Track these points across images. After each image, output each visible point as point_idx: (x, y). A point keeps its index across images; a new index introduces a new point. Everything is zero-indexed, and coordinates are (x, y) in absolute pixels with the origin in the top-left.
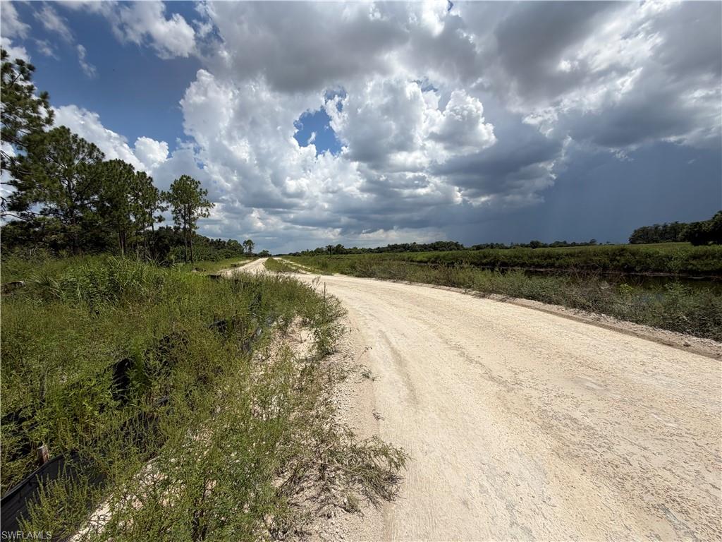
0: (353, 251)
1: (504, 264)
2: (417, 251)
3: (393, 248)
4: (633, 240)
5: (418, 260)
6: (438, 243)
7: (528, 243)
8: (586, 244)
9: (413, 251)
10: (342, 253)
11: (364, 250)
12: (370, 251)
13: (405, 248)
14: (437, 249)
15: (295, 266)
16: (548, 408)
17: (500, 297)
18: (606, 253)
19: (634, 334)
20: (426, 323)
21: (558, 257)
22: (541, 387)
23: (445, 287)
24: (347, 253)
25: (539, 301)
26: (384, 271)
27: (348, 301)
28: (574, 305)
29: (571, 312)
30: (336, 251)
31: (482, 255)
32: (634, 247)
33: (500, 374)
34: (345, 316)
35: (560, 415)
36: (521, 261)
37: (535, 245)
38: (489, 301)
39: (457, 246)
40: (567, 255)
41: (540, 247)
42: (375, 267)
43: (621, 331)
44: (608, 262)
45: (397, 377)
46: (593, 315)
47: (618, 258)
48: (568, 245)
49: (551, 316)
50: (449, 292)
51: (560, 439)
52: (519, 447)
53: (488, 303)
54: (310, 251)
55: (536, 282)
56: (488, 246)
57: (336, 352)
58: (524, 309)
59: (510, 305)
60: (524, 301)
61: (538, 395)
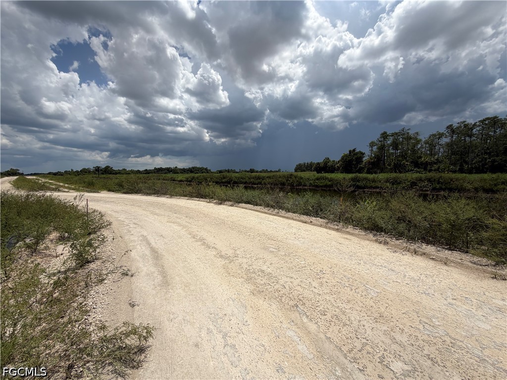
0: (123, 172)
1: (235, 183)
2: (178, 173)
3: (159, 171)
4: (296, 171)
5: (179, 179)
6: (193, 168)
7: (248, 170)
8: (277, 172)
9: (175, 173)
10: (110, 174)
11: (132, 172)
12: (138, 172)
13: (169, 170)
14: (193, 172)
15: (56, 185)
16: (251, 268)
17: (230, 203)
18: (284, 176)
19: (293, 219)
20: (180, 225)
21: (263, 178)
22: (248, 256)
23: (196, 199)
24: (116, 173)
25: (251, 204)
26: (149, 188)
27: (114, 214)
28: (268, 205)
29: (266, 210)
30: (105, 171)
31: (222, 176)
32: (296, 174)
33: (227, 252)
34: (109, 227)
35: (256, 270)
36: (244, 181)
37: (252, 171)
38: (224, 206)
39: (207, 171)
40: (267, 177)
41: (255, 172)
42: (141, 185)
43: (287, 218)
44: (285, 181)
45: (153, 269)
46: (276, 210)
47: (289, 179)
48: (268, 172)
49: (257, 213)
50: (199, 202)
51: (255, 284)
52: (233, 296)
53: (223, 208)
54: (75, 170)
55: (250, 193)
56: (226, 171)
57: (96, 259)
58: (243, 210)
59: (236, 208)
60: (243, 205)
61: (246, 261)
